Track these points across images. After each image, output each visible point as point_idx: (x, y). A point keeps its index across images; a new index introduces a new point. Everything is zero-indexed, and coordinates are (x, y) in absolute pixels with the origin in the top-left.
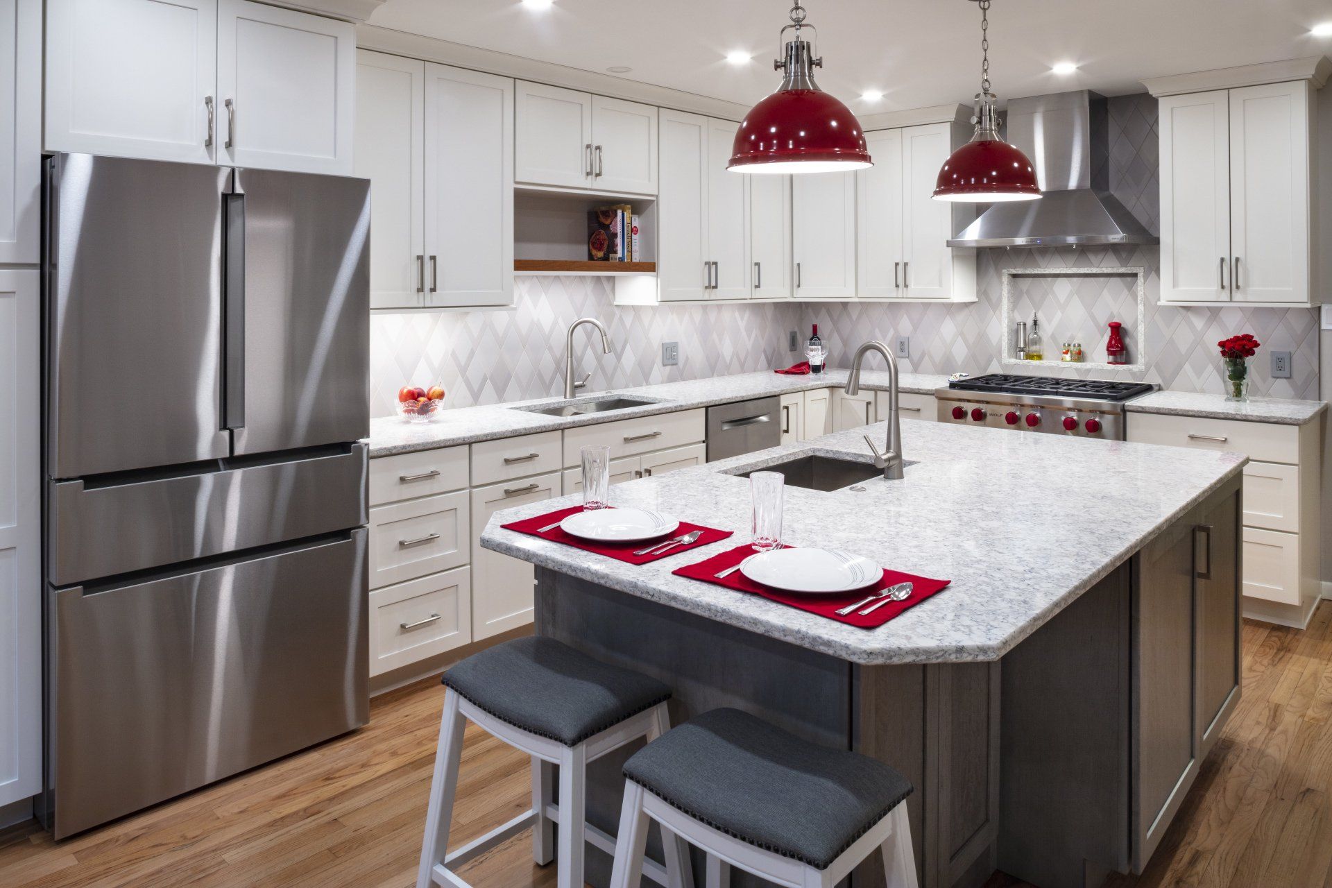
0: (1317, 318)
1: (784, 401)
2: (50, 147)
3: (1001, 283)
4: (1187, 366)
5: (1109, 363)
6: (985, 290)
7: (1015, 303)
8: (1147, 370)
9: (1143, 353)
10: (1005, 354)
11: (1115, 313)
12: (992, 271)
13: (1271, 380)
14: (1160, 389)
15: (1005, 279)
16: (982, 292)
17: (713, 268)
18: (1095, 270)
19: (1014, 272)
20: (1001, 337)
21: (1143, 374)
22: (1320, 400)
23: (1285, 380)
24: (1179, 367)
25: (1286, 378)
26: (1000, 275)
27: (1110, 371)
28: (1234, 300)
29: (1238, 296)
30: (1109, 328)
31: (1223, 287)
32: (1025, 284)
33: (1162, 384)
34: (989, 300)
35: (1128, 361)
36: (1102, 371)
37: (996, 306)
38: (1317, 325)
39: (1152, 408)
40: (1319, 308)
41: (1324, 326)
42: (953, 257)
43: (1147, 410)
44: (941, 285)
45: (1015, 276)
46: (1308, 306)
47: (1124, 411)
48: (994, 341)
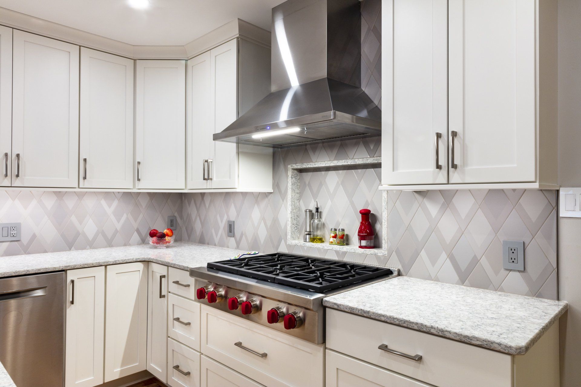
0: (554, 204)
1: (71, 275)
3: (287, 176)
4: (423, 253)
5: (361, 247)
6: (278, 183)
7: (301, 195)
8: (390, 255)
9: (386, 238)
10: (289, 237)
11: (369, 201)
12: (282, 167)
13: (503, 272)
14: (399, 274)
15: (290, 173)
16: (276, 185)
18: (350, 162)
20: (287, 222)
21: (387, 259)
22: (558, 299)
23: (518, 273)
24: (416, 254)
25: (519, 271)
26: (286, 170)
27: (360, 255)
28: (451, 182)
29: (455, 177)
30: (361, 215)
31: (439, 167)
32: (308, 176)
33: (402, 270)
34: (280, 192)
35: (376, 245)
36: (354, 254)
37: (283, 196)
38: (554, 212)
39: (347, 307)
40: (558, 191)
41: (561, 215)
42: (238, 153)
43: (342, 308)
44: (230, 178)
45: (301, 171)
46: (536, 186)
47: (323, 307)
48: (283, 225)
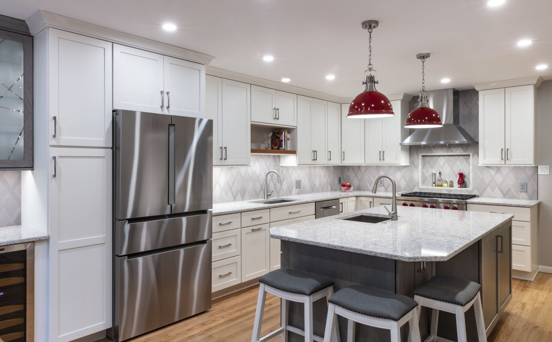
0: (536, 171)
1: (341, 201)
2: (115, 108)
3: (419, 159)
4: (488, 188)
5: (458, 187)
6: (413, 161)
7: (424, 166)
8: (474, 189)
9: (472, 183)
10: (420, 185)
11: (461, 170)
12: (415, 154)
13: (519, 193)
14: (478, 197)
15: (420, 157)
16: (412, 162)
17: (315, 152)
18: (454, 154)
19: (423, 154)
20: (419, 178)
21: (472, 191)
22: (538, 200)
23: (525, 193)
24: (486, 189)
25: (525, 192)
26: (418, 156)
27: (459, 191)
28: (506, 163)
29: (507, 162)
30: (459, 175)
31: (502, 159)
32: (427, 159)
33: (479, 195)
34: (414, 165)
35: (465, 187)
36: (456, 190)
37: (417, 167)
38: (536, 173)
39: (477, 202)
40: (537, 167)
41: (539, 173)
42: (401, 149)
43: (475, 203)
44: (397, 159)
45: (423, 156)
46: (534, 165)
47: (466, 203)
48: (416, 180)
